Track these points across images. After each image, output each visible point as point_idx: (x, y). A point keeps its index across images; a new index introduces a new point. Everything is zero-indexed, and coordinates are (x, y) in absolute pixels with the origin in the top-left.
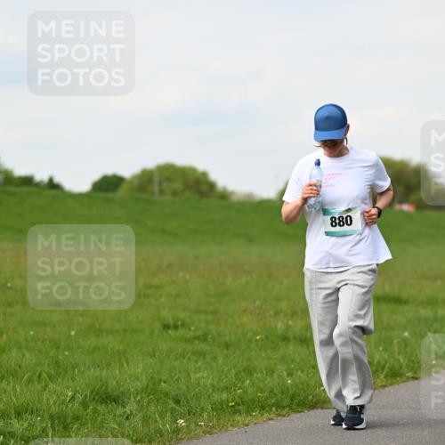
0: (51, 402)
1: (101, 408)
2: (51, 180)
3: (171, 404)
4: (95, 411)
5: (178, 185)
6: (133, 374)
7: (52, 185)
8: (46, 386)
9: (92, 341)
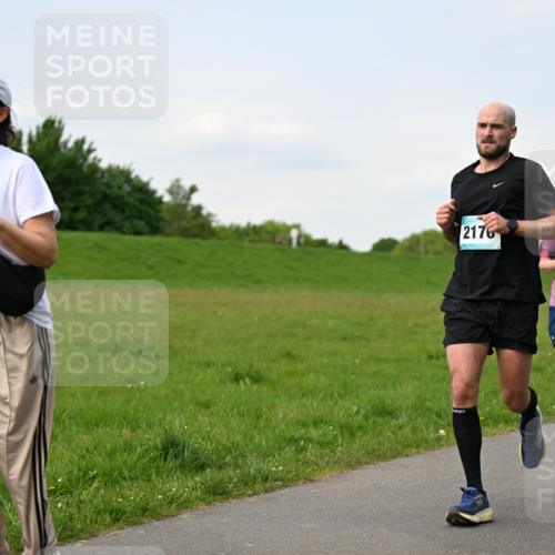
0: (341, 414)
1: (379, 420)
2: (341, 243)
3: (434, 417)
4: (375, 422)
6: (404, 394)
7: (342, 246)
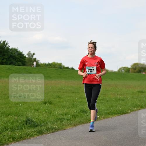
0: (72, 112)
1: (82, 114)
2: (72, 68)
4: (81, 114)
7: (72, 69)
8: (71, 109)
9: (80, 100)
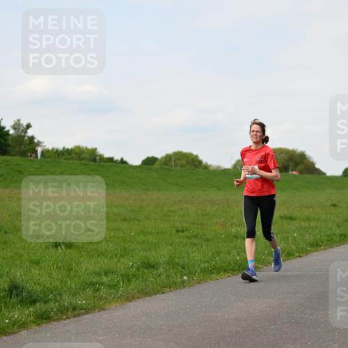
0: (122, 267)
1: (146, 271)
2: (122, 159)
3: (180, 269)
4: (143, 272)
5: (184, 162)
6: (161, 254)
7: (123, 162)
8: (119, 259)
9: (142, 238)
